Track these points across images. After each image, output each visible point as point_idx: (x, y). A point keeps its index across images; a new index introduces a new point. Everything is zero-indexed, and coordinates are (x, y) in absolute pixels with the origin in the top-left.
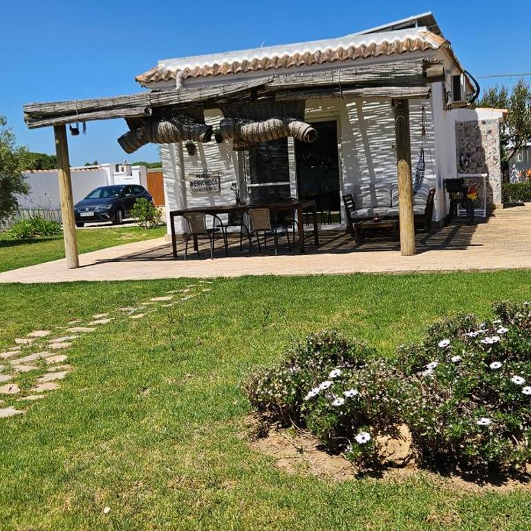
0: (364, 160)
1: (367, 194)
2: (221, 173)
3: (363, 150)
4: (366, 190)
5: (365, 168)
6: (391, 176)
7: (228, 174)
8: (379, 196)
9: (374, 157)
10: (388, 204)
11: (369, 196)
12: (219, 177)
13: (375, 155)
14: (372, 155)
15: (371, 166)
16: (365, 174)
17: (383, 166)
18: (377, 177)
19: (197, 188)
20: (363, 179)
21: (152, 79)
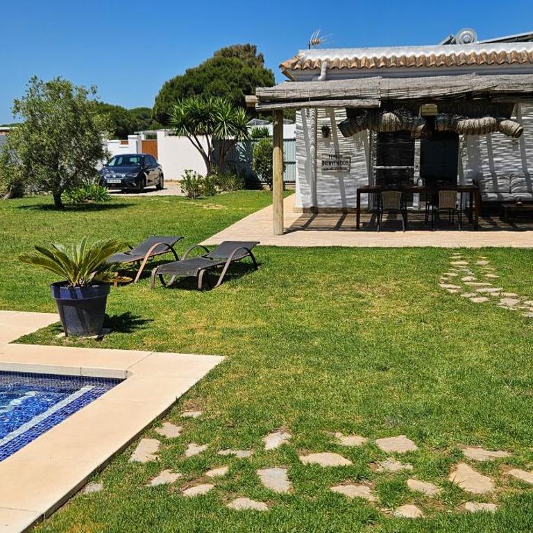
0: (485, 150)
1: (489, 180)
2: (352, 154)
3: (486, 142)
4: (488, 176)
5: (486, 158)
6: (508, 165)
7: (358, 155)
8: (500, 182)
9: (494, 149)
10: (507, 189)
11: (491, 182)
12: (350, 158)
13: (495, 146)
14: (493, 147)
15: (491, 156)
16: (485, 162)
17: (502, 156)
18: (496, 165)
19: (328, 167)
20: (483, 166)
21: (297, 66)
